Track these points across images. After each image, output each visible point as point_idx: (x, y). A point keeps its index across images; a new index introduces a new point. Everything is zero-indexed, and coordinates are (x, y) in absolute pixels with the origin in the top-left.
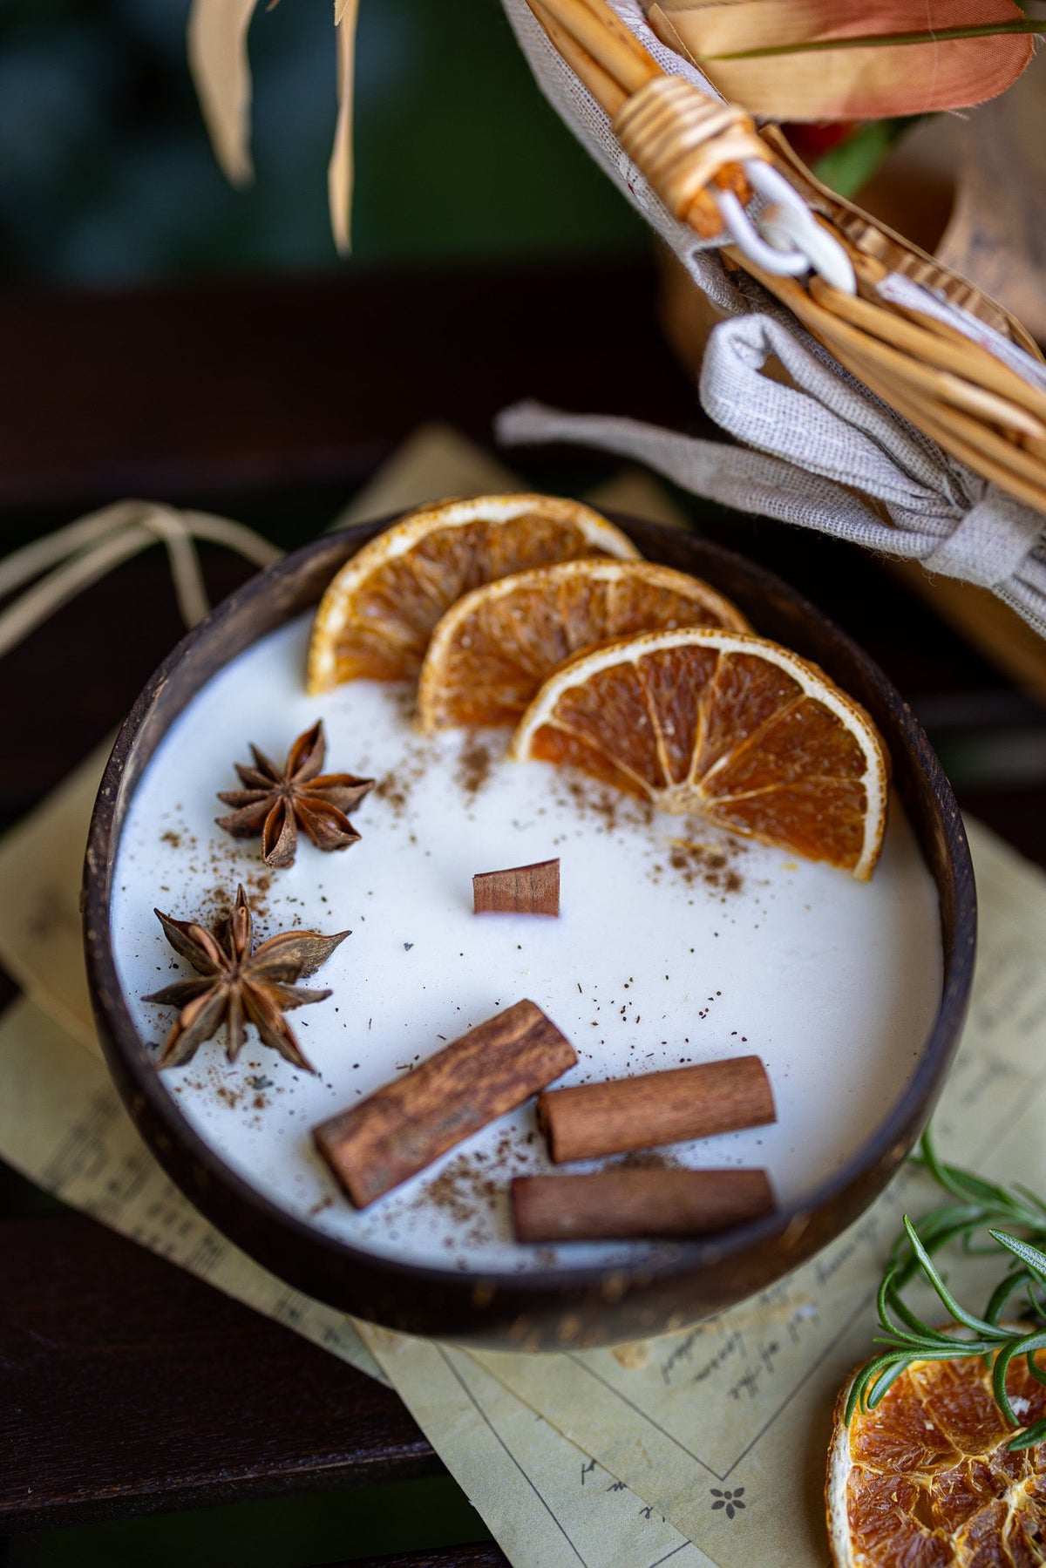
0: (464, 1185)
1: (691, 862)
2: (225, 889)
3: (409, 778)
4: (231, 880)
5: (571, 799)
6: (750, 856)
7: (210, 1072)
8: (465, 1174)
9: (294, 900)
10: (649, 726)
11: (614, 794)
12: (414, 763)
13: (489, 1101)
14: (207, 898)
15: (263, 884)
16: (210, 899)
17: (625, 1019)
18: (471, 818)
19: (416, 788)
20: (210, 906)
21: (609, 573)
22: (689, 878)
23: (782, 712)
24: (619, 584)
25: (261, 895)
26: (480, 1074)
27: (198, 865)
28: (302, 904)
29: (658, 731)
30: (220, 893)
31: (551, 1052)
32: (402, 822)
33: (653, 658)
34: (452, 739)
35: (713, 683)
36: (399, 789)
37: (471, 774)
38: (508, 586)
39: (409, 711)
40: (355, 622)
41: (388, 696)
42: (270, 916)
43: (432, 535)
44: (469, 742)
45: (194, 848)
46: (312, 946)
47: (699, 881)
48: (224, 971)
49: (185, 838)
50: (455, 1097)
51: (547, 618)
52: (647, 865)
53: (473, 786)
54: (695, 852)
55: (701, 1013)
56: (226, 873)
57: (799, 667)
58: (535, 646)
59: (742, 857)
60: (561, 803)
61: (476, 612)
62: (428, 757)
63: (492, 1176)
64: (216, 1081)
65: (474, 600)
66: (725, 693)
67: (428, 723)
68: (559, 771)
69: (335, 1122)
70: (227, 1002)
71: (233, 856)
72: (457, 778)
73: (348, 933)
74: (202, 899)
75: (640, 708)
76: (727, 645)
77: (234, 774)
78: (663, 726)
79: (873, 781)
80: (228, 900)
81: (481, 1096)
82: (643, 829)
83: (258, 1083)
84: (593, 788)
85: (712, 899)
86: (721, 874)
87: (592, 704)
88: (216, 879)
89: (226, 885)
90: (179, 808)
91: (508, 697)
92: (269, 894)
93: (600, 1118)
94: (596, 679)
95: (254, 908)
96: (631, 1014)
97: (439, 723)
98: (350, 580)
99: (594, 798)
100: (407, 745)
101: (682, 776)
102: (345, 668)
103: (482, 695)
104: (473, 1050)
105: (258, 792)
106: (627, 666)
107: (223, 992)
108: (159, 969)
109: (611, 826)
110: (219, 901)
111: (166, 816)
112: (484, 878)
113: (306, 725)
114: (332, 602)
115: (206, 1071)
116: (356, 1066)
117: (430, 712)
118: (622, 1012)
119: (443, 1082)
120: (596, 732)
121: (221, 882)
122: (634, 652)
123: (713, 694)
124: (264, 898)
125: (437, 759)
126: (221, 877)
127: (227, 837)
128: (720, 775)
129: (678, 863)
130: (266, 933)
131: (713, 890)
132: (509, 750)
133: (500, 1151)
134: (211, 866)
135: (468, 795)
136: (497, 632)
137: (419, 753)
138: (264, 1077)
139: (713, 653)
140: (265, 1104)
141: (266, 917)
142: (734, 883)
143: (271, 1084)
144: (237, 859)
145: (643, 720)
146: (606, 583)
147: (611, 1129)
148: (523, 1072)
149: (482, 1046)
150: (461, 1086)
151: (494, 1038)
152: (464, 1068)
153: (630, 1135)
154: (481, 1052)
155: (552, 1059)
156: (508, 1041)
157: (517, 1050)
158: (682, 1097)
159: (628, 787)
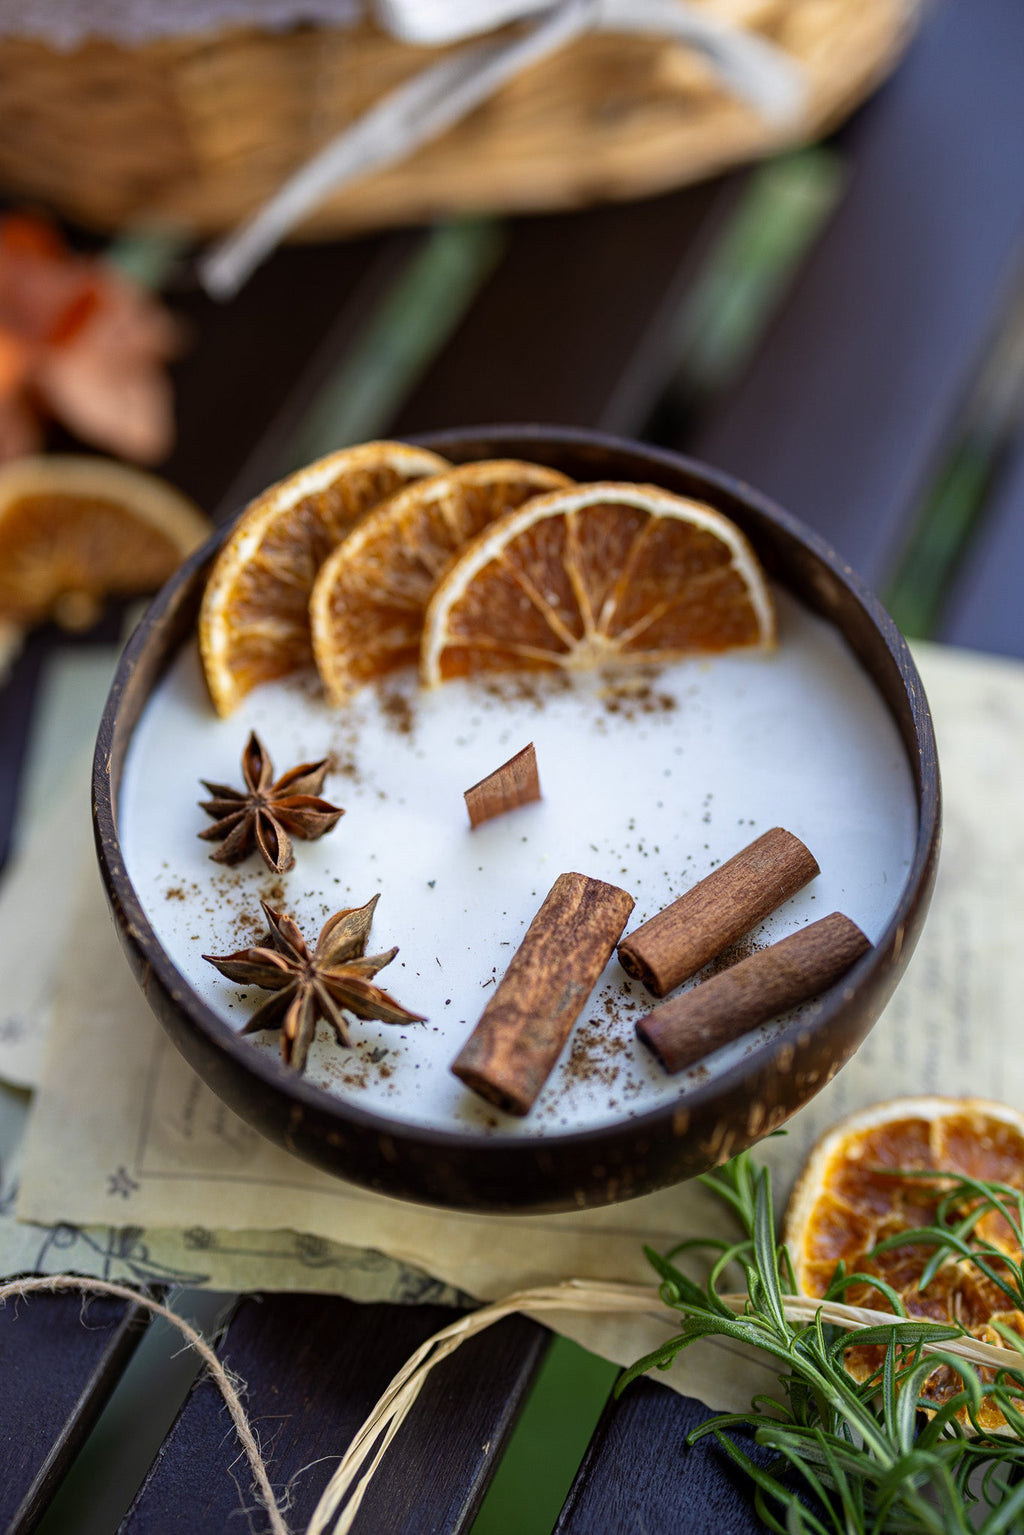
2: (247, 913)
3: (348, 748)
4: (248, 903)
7: (327, 1069)
8: (592, 1043)
9: (312, 894)
10: (533, 605)
11: (527, 678)
12: (345, 733)
13: (584, 969)
14: (236, 928)
15: (278, 893)
16: (239, 928)
17: (646, 855)
20: (242, 934)
21: (437, 490)
23: (642, 541)
24: (450, 496)
25: (281, 903)
26: (565, 952)
27: (211, 905)
28: (321, 893)
29: (543, 606)
30: (245, 919)
31: (610, 904)
33: (513, 546)
34: (366, 697)
35: (571, 542)
38: (356, 541)
39: (320, 695)
40: (235, 635)
42: (299, 916)
43: (270, 530)
44: (381, 693)
45: (200, 892)
46: (357, 920)
48: (299, 973)
49: (186, 888)
50: (555, 979)
51: (400, 555)
56: (240, 900)
57: (641, 493)
58: (401, 585)
61: (339, 580)
63: (614, 1034)
64: (337, 1073)
65: (332, 569)
66: (586, 547)
67: (340, 695)
68: (472, 682)
69: (469, 1050)
70: (316, 1000)
71: (237, 883)
72: (389, 727)
73: (378, 896)
74: (232, 931)
75: (518, 593)
76: (569, 504)
77: (202, 813)
78: (545, 599)
79: (744, 563)
80: (255, 921)
81: (576, 968)
83: (375, 1056)
87: (475, 609)
88: (234, 909)
89: (246, 909)
90: (166, 866)
91: (397, 639)
92: (286, 899)
94: (471, 587)
95: (284, 916)
96: (648, 848)
97: (348, 689)
98: (218, 600)
101: (579, 632)
102: (243, 680)
103: (374, 646)
104: (547, 935)
105: (234, 815)
106: (493, 563)
107: (309, 992)
108: (231, 1006)
110: (248, 925)
111: (159, 878)
112: (474, 791)
114: (208, 625)
115: (323, 1069)
117: (337, 684)
119: (538, 972)
120: (489, 632)
121: (240, 909)
122: (493, 546)
123: (576, 552)
124: (285, 904)
125: (362, 721)
126: (237, 905)
127: (223, 869)
128: (612, 618)
129: (613, 708)
132: (422, 682)
133: (609, 1010)
134: (223, 901)
135: (404, 739)
136: (362, 587)
138: (376, 1049)
139: (560, 518)
140: (391, 1071)
142: (668, 704)
143: (386, 1052)
144: (241, 883)
145: (525, 602)
146: (439, 500)
147: (695, 941)
148: (598, 932)
149: (552, 927)
150: (555, 969)
151: (558, 917)
152: (549, 952)
153: (713, 940)
154: (554, 933)
155: (615, 911)
156: (571, 913)
157: (582, 917)
158: (737, 888)
159: (536, 666)
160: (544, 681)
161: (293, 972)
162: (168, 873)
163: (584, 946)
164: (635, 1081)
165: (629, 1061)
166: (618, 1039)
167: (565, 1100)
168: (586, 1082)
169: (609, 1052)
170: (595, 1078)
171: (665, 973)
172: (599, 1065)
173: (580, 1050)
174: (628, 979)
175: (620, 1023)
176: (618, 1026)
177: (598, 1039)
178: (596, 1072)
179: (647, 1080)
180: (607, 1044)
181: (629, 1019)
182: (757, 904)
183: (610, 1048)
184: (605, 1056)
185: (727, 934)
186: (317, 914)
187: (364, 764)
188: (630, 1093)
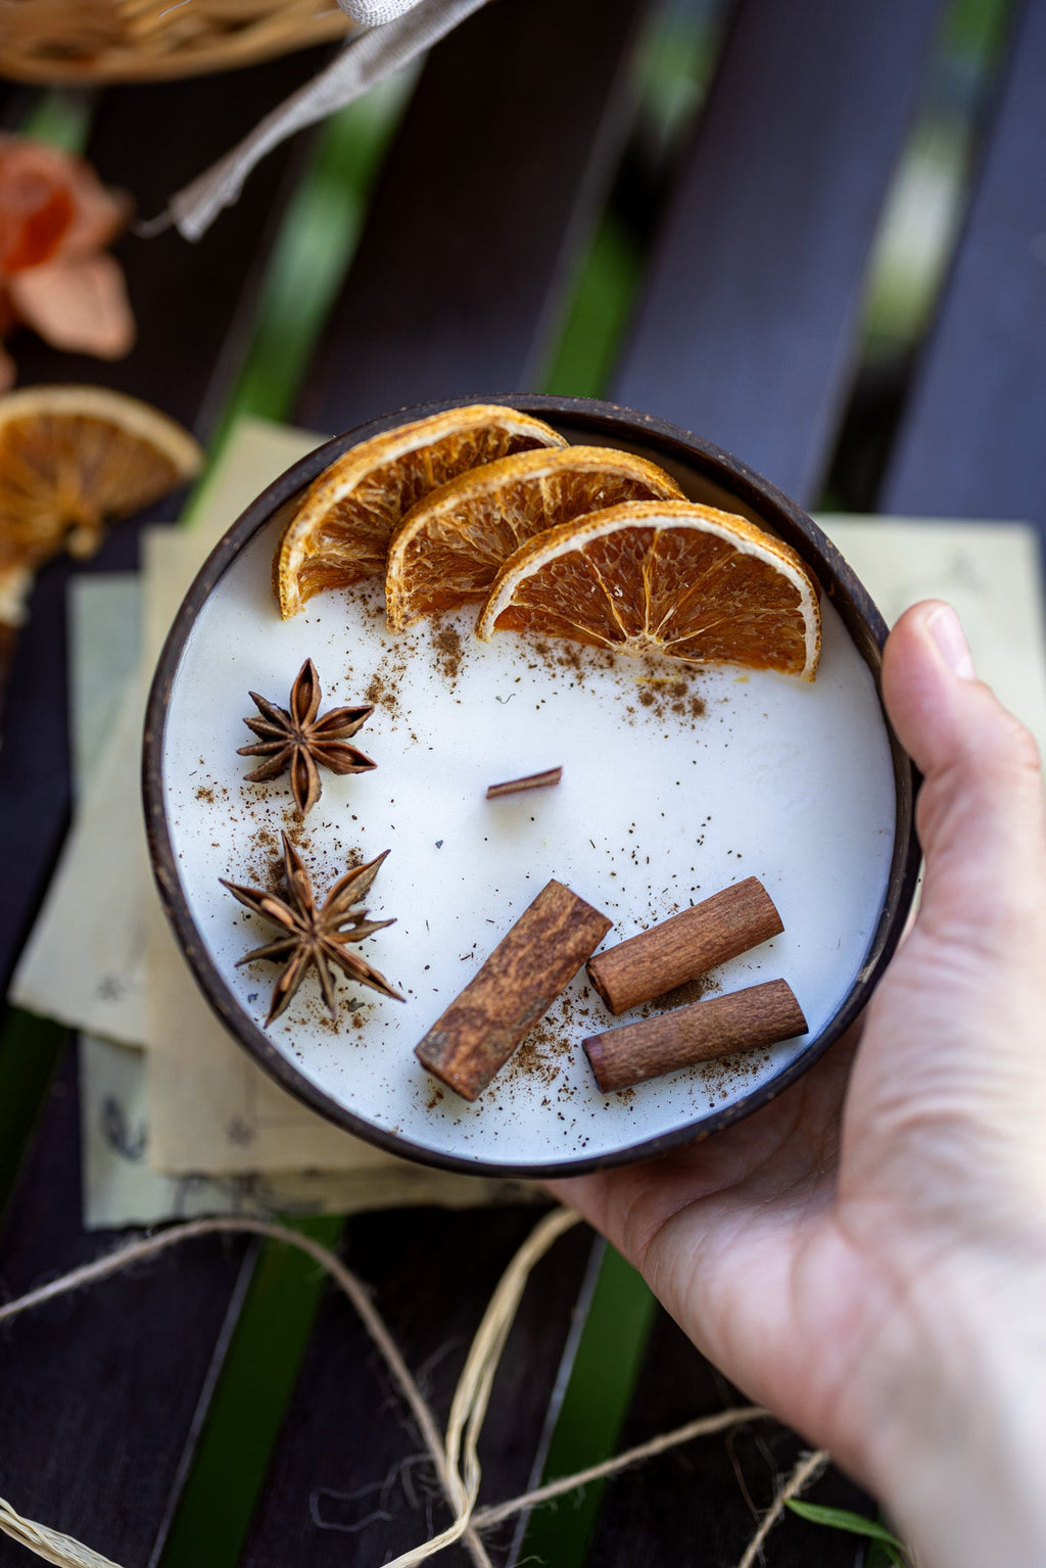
0: (543, 1048)
1: (657, 695)
2: (266, 831)
3: (394, 677)
4: (269, 821)
5: (540, 661)
6: (707, 677)
8: (542, 1039)
9: (329, 825)
10: (600, 592)
11: (576, 646)
12: (393, 660)
14: (254, 844)
15: (298, 817)
16: (257, 845)
17: (637, 863)
18: (458, 702)
19: (402, 685)
20: (259, 851)
21: (540, 473)
22: (659, 713)
23: (719, 564)
24: (547, 478)
25: (299, 828)
26: (540, 968)
27: (236, 814)
28: (337, 827)
29: (609, 596)
30: (263, 836)
32: (400, 722)
33: (595, 544)
34: (421, 626)
35: (652, 551)
36: (388, 691)
37: (447, 657)
39: (377, 611)
40: (311, 555)
42: (313, 846)
44: (437, 627)
45: (228, 798)
46: (364, 880)
47: (668, 712)
48: (302, 932)
49: (217, 790)
50: (525, 993)
51: (488, 516)
52: (620, 709)
53: (452, 669)
54: (659, 686)
55: (698, 841)
56: (263, 815)
57: (729, 530)
58: (481, 541)
59: (699, 679)
60: (532, 666)
61: (424, 529)
63: (564, 1035)
64: (315, 1013)
65: (418, 522)
66: (665, 557)
67: (398, 623)
68: (523, 636)
69: (434, 1045)
71: (264, 797)
72: (436, 666)
73: (388, 852)
74: (250, 845)
75: (589, 580)
76: (660, 521)
77: (246, 727)
78: (613, 591)
79: (807, 610)
80: (272, 840)
81: (546, 985)
82: (608, 672)
83: (352, 1005)
84: (556, 644)
85: (683, 728)
86: (684, 699)
87: (544, 584)
88: (256, 823)
89: (267, 827)
90: (202, 762)
92: (305, 825)
94: (547, 567)
95: (297, 843)
96: (641, 857)
97: (407, 618)
98: (303, 529)
99: (559, 653)
100: (383, 644)
101: (635, 627)
102: (309, 587)
103: (440, 587)
104: (529, 947)
105: (272, 744)
106: (572, 553)
107: (307, 950)
108: (235, 923)
109: (581, 677)
110: (265, 843)
111: (193, 774)
113: (298, 666)
114: (291, 546)
115: (307, 1007)
116: (427, 967)
117: (396, 613)
118: (633, 857)
119: (512, 984)
120: (551, 602)
121: (262, 824)
122: (577, 541)
123: (654, 559)
125: (414, 653)
126: (260, 820)
127: (254, 784)
128: (671, 623)
129: (647, 700)
130: (314, 864)
131: (682, 719)
132: (478, 631)
133: (565, 1011)
134: (247, 812)
135: (449, 680)
136: (445, 537)
138: (355, 1000)
139: (648, 531)
140: (363, 1022)
141: (310, 848)
142: (698, 709)
143: (363, 1005)
144: (268, 798)
145: (593, 589)
146: (538, 479)
147: (656, 982)
149: (534, 940)
150: (527, 983)
151: (542, 931)
152: (525, 966)
153: (672, 982)
154: (535, 946)
156: (555, 930)
157: (562, 935)
158: (706, 939)
159: (588, 640)
160: (591, 652)
161: (296, 929)
162: (202, 771)
163: (559, 964)
164: (570, 1085)
165: (570, 1065)
166: (566, 1041)
168: (528, 1076)
169: (555, 1051)
170: (537, 1073)
171: (621, 1004)
172: (543, 1062)
173: (532, 1043)
174: (589, 986)
175: (571, 1025)
176: (569, 1028)
177: (549, 1036)
178: (539, 1068)
179: (581, 1087)
180: (555, 1044)
181: (580, 1024)
182: (720, 956)
183: (556, 1048)
184: (551, 1054)
185: (685, 978)
186: (330, 848)
187: (406, 698)
188: (563, 1095)
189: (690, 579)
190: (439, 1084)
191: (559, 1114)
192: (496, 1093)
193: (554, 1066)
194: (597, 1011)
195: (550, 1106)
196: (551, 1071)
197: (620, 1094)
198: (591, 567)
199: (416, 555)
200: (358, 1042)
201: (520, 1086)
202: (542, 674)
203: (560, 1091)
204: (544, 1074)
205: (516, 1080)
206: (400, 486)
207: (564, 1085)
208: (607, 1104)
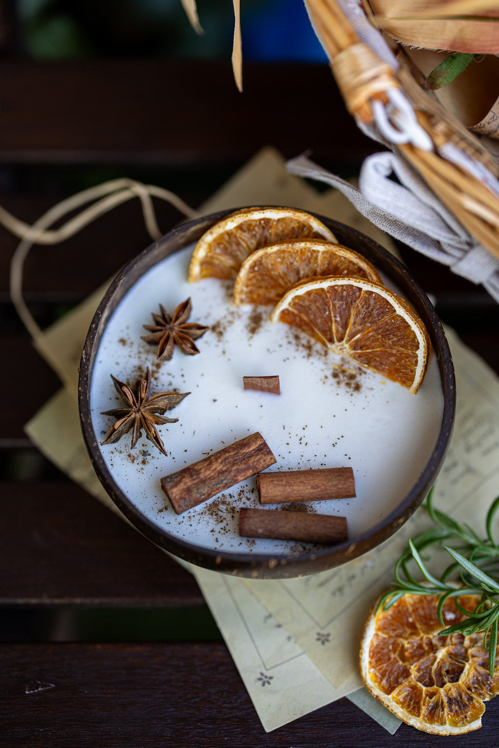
0: (223, 507)
1: (341, 376)
3: (226, 324)
5: (294, 341)
6: (367, 376)
7: (126, 447)
8: (224, 503)
10: (329, 316)
11: (313, 341)
12: (229, 318)
13: (235, 476)
17: (301, 443)
18: (250, 345)
19: (228, 329)
21: (320, 248)
22: (339, 383)
23: (387, 318)
24: (323, 253)
26: (234, 465)
27: (132, 354)
29: (333, 319)
30: (140, 368)
31: (264, 458)
32: (221, 344)
33: (332, 288)
35: (358, 302)
36: (221, 329)
37: (253, 325)
38: (275, 248)
39: (230, 295)
40: (210, 255)
41: (223, 286)
43: (245, 222)
44: (254, 311)
46: (173, 398)
47: (343, 385)
48: (134, 407)
49: (128, 342)
50: (222, 472)
51: (291, 264)
52: (322, 375)
53: (253, 331)
54: (343, 372)
55: (333, 445)
57: (395, 301)
58: (285, 274)
59: (363, 375)
60: (290, 343)
61: (261, 257)
62: (236, 315)
63: (235, 505)
64: (128, 450)
65: (260, 253)
66: (363, 307)
67: (237, 301)
68: (291, 329)
69: (170, 477)
70: (134, 420)
72: (247, 327)
73: (190, 393)
75: (327, 307)
76: (366, 287)
79: (421, 353)
81: (233, 474)
82: (323, 358)
83: (145, 453)
84: (305, 337)
85: (347, 394)
86: (353, 382)
87: (306, 303)
90: (128, 328)
91: (272, 294)
93: (281, 488)
94: (309, 293)
97: (242, 301)
98: (208, 238)
99: (304, 342)
100: (228, 309)
101: (341, 339)
102: (205, 272)
103: (262, 292)
104: (232, 453)
105: (159, 328)
106: (322, 289)
107: (133, 416)
109: (309, 355)
112: (248, 379)
113: (183, 299)
114: (200, 246)
115: (124, 446)
116: (186, 451)
117: (238, 297)
118: (300, 440)
119: (218, 466)
120: (307, 315)
121: (141, 363)
122: (326, 284)
123: (358, 306)
125: (240, 316)
128: (357, 341)
129: (335, 375)
131: (348, 389)
132: (271, 317)
133: (240, 495)
134: (137, 356)
135: (250, 335)
136: (270, 266)
137: (232, 313)
138: (147, 451)
139: (360, 289)
140: (147, 463)
141: (158, 381)
142: (358, 388)
143: (150, 455)
145: (327, 313)
146: (318, 252)
147: (285, 493)
148: (251, 465)
149: (236, 451)
150: (225, 468)
151: (241, 449)
152: (227, 461)
153: (292, 497)
154: (235, 454)
155: (264, 460)
156: (247, 451)
157: (250, 455)
158: (316, 483)
159: (319, 340)
161: (132, 405)
163: (243, 466)
164: (228, 528)
165: (231, 519)
166: (234, 508)
167: (198, 517)
168: (210, 516)
169: (227, 510)
170: (215, 517)
171: (265, 497)
172: (220, 513)
175: (240, 502)
176: (238, 503)
177: (227, 503)
178: (217, 515)
179: (232, 531)
180: (229, 507)
181: (244, 503)
182: (320, 494)
183: (229, 509)
184: (225, 511)
185: (300, 498)
186: (166, 384)
187: (228, 335)
188: (222, 531)
189: (372, 323)
190: (168, 503)
191: (217, 539)
192: (192, 518)
193: (224, 516)
194: (254, 501)
195: (214, 533)
196: (222, 518)
197: (248, 541)
198: (329, 302)
199: (254, 271)
200: (141, 470)
201: (205, 519)
202: (292, 348)
203: (222, 529)
204: (218, 518)
205: (204, 516)
206: (258, 236)
207: (225, 527)
208: (241, 544)
